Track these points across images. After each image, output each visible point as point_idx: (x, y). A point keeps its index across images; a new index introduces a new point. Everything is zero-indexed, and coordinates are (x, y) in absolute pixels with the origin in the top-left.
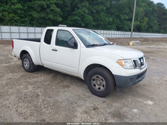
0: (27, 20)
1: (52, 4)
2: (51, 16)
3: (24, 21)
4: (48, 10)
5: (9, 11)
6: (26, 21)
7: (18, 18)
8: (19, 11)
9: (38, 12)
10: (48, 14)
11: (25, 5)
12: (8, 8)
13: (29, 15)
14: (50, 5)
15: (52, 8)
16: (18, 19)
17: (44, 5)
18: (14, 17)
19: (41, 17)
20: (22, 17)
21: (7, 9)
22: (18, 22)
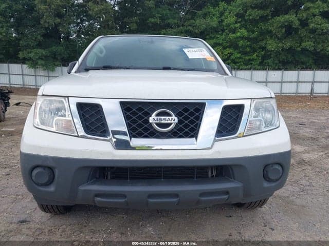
0: (255, 57)
1: (314, 15)
2: (308, 44)
3: (250, 60)
4: (303, 32)
5: (224, 44)
6: (253, 60)
7: (239, 55)
8: (241, 43)
9: (280, 39)
10: (302, 41)
11: (256, 29)
12: (223, 40)
13: (260, 48)
14: (307, 19)
15: (312, 26)
16: (238, 58)
17: (292, 22)
18: (231, 54)
19: (283, 49)
20: (246, 53)
21: (221, 41)
22: (238, 63)
